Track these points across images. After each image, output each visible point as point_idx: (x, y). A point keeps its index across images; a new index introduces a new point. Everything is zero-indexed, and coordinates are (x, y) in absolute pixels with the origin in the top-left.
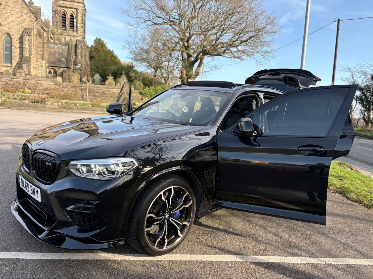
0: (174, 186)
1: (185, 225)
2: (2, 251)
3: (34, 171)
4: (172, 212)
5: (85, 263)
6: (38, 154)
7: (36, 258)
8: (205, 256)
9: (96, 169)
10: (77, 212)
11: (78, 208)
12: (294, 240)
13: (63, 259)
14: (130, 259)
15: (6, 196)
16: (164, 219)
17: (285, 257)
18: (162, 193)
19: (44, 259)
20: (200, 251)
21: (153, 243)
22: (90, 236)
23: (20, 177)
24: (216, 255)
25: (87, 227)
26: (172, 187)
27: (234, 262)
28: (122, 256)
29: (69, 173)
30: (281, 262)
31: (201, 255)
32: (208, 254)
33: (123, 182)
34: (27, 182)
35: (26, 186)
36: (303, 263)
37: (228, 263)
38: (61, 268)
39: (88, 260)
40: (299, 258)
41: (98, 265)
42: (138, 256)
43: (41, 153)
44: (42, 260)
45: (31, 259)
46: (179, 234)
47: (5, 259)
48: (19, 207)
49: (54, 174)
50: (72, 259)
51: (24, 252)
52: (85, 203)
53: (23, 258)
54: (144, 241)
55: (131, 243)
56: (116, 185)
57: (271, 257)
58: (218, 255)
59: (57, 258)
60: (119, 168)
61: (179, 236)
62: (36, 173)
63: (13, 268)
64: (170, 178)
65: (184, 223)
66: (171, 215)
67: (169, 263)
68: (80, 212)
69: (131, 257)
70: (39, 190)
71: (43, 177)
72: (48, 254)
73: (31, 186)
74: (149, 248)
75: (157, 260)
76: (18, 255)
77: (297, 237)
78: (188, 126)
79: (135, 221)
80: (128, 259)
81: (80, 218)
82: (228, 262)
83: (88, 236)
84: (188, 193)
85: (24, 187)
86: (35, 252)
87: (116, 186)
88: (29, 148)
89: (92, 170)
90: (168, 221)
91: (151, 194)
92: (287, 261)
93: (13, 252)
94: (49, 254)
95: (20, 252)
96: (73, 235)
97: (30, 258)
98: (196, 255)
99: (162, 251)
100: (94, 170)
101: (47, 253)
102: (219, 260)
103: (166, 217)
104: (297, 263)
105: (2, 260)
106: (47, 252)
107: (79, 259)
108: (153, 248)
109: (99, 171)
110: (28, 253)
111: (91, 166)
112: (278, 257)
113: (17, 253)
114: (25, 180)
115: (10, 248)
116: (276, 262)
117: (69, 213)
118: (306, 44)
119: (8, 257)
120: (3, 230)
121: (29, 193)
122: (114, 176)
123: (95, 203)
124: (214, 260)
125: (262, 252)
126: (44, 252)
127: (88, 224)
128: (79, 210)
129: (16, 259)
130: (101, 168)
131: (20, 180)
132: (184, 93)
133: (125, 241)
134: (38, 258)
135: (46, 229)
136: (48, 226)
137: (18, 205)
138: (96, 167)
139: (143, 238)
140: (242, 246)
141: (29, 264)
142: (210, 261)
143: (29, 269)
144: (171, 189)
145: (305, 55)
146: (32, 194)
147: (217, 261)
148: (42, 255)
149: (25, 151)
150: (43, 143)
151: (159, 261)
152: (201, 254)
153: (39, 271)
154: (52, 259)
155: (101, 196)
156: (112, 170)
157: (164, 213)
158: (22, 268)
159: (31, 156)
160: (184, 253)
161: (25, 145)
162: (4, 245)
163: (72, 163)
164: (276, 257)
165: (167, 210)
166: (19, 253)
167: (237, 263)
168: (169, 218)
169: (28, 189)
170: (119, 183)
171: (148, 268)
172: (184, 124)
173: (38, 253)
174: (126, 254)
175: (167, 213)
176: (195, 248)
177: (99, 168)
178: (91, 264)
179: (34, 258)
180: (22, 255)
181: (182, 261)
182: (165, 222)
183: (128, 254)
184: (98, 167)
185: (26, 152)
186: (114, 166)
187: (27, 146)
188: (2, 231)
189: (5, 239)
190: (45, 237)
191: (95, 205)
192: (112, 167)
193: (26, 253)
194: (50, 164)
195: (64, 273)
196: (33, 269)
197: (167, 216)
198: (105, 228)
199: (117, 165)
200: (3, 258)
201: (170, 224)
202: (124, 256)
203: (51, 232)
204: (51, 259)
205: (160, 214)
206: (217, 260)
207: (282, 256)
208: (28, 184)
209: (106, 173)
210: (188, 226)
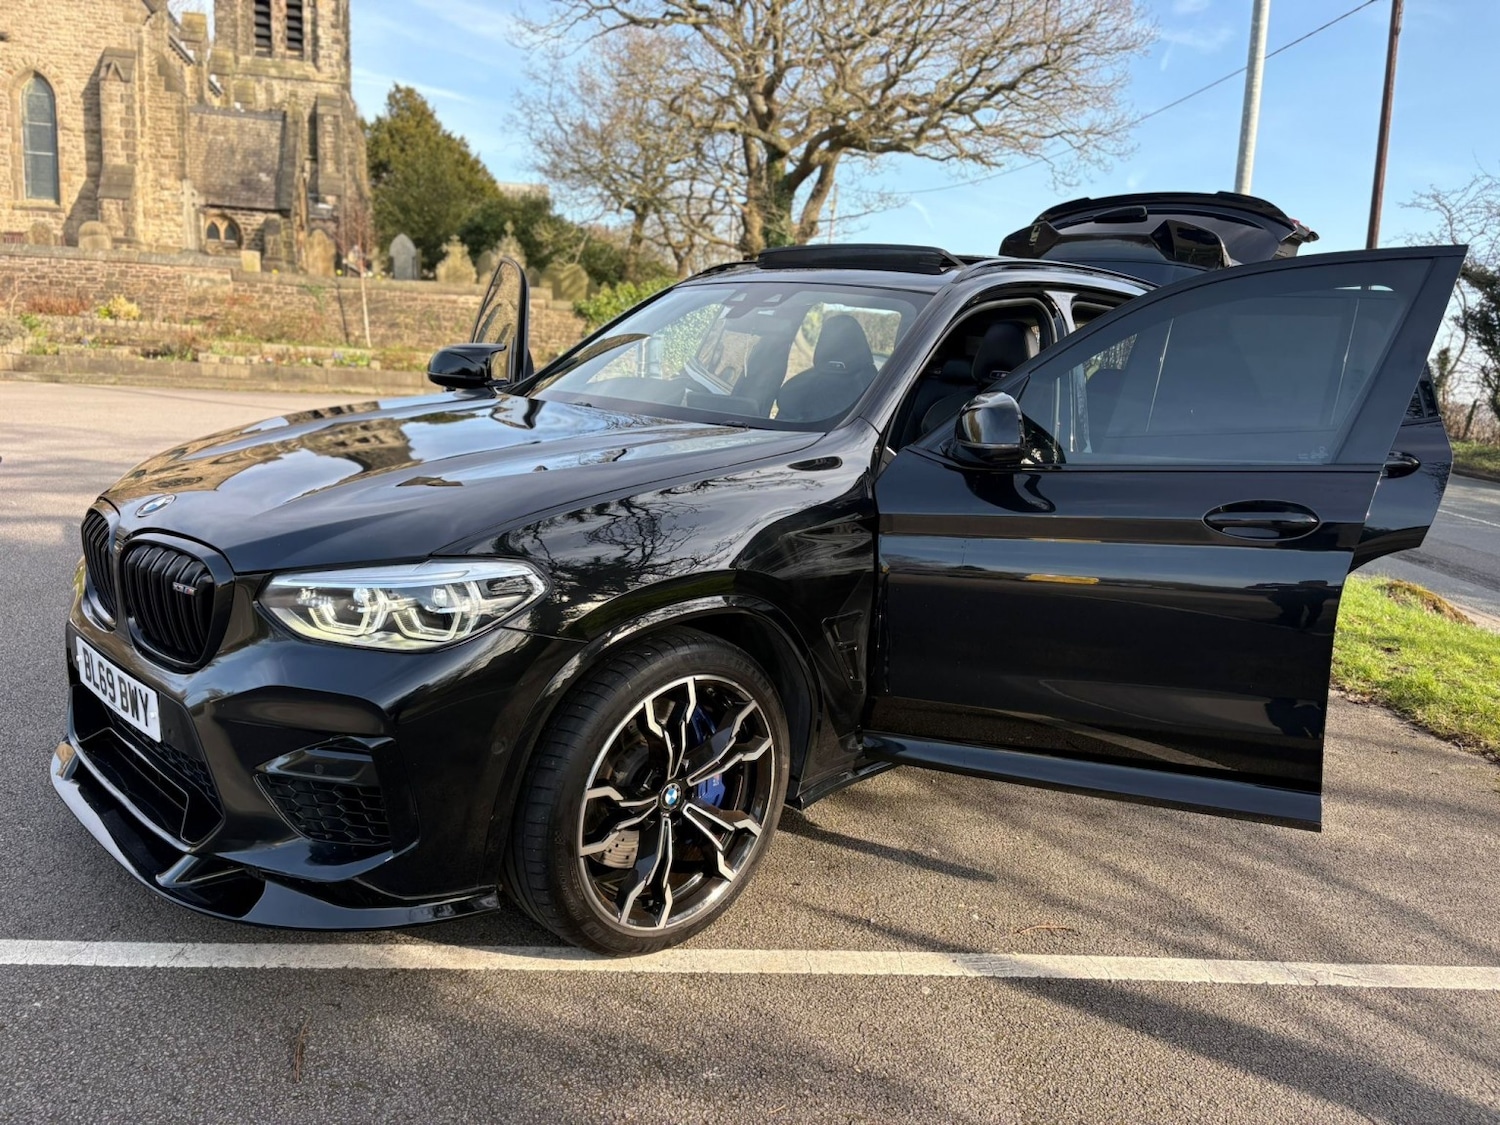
0: (698, 678)
1: (746, 830)
2: (16, 938)
3: (132, 620)
4: (692, 780)
5: (343, 982)
6: (145, 550)
7: (150, 965)
8: (824, 955)
9: (375, 608)
10: (306, 782)
11: (308, 766)
12: (1189, 894)
13: (258, 965)
14: (523, 967)
15: (35, 725)
16: (658, 810)
17: (1150, 959)
18: (648, 702)
19: (182, 968)
20: (805, 936)
21: (613, 905)
22: (360, 876)
23: (80, 644)
24: (872, 953)
25: (348, 839)
26: (689, 680)
27: (941, 977)
28: (493, 954)
29: (266, 626)
30: (1134, 979)
31: (810, 952)
32: (837, 947)
33: (491, 656)
34: (107, 664)
35: (102, 678)
36: (1224, 981)
37: (914, 982)
38: (247, 1002)
39: (357, 969)
40: (1208, 961)
41: (396, 990)
42: (558, 956)
43: (154, 545)
44: (173, 970)
45: (131, 968)
46: (723, 868)
47: (26, 966)
48: (81, 764)
49: (206, 628)
50: (294, 965)
51: (103, 940)
52: (335, 746)
53: (99, 964)
54: (576, 896)
55: (526, 905)
56: (463, 671)
57: (1093, 957)
58: (878, 954)
59: (236, 964)
60: (467, 601)
61: (722, 878)
62: (139, 627)
63: (59, 1004)
64: (682, 645)
65: (740, 825)
66: (688, 794)
67: (682, 982)
68: (315, 782)
69: (528, 959)
70: (153, 695)
71: (167, 642)
72: (200, 946)
73: (121, 680)
74: (600, 922)
75: (631, 972)
76: (79, 952)
77: (1201, 878)
79: (540, 815)
80: (517, 968)
81: (319, 806)
82: (920, 978)
83: (349, 876)
84: (753, 705)
85: (96, 685)
86: (148, 941)
87: (460, 675)
88: (107, 525)
89: (360, 610)
90: (676, 815)
91: (603, 708)
92: (1156, 972)
93: (59, 942)
94: (204, 949)
95: (86, 940)
96: (289, 872)
97: (127, 965)
98: (789, 952)
99: (651, 935)
100: (366, 610)
101: (197, 945)
102: (880, 972)
103: (668, 798)
104: (1197, 981)
105: (15, 970)
106: (193, 942)
107: (322, 966)
108: (618, 925)
109: (390, 615)
110: (121, 944)
111: (355, 596)
112: (1121, 958)
113: (77, 943)
114: (97, 657)
115: (48, 925)
116: (1113, 978)
117: (272, 786)
118: (1258, 91)
119: (41, 961)
120: (21, 855)
121: (116, 707)
122: (450, 635)
123: (374, 744)
124: (860, 973)
125: (1058, 941)
126: (182, 941)
127: (350, 829)
128: (313, 772)
129: (70, 966)
130: (395, 605)
131: (80, 658)
132: (741, 298)
133: (502, 896)
134: (159, 965)
135: (186, 849)
136: (192, 836)
137: (77, 757)
138: (373, 598)
139: (572, 885)
140: (976, 917)
141: (123, 986)
142: (846, 977)
143: (122, 1006)
144: (685, 686)
145: (1253, 139)
146: (125, 709)
147: (876, 976)
148: (175, 952)
149: (92, 539)
150: (164, 505)
151: (639, 975)
152: (811, 947)
153: (162, 1015)
154: (215, 965)
155: (399, 717)
156: (439, 611)
157: (658, 786)
158: (93, 1001)
159: (116, 558)
160: (740, 945)
161: (94, 516)
162: (24, 914)
163: (280, 582)
164: (1114, 959)
165: (672, 774)
166: (83, 945)
167: (955, 981)
169: (109, 690)
170: (475, 660)
171: (594, 1001)
172: (740, 423)
173: (160, 945)
174: (509, 948)
175: (670, 786)
176: (788, 925)
177: (388, 602)
178: (368, 986)
179: (141, 966)
180: (95, 950)
181: (732, 976)
182: (664, 820)
183: (519, 949)
184: (382, 598)
185: (97, 544)
186: (448, 594)
187: (100, 518)
188: (19, 859)
189: (30, 892)
190: (180, 880)
191: (374, 752)
192: (440, 597)
193: (112, 944)
194: (192, 590)
195: (262, 1021)
196: (140, 1006)
197: (672, 795)
198: (415, 843)
199: (461, 589)
200: (22, 963)
201: (684, 830)
202: (501, 955)
203: (206, 863)
204: (211, 968)
205: (642, 789)
206: (873, 973)
207: (1140, 955)
208: (109, 671)
209: (417, 622)
210: (758, 834)
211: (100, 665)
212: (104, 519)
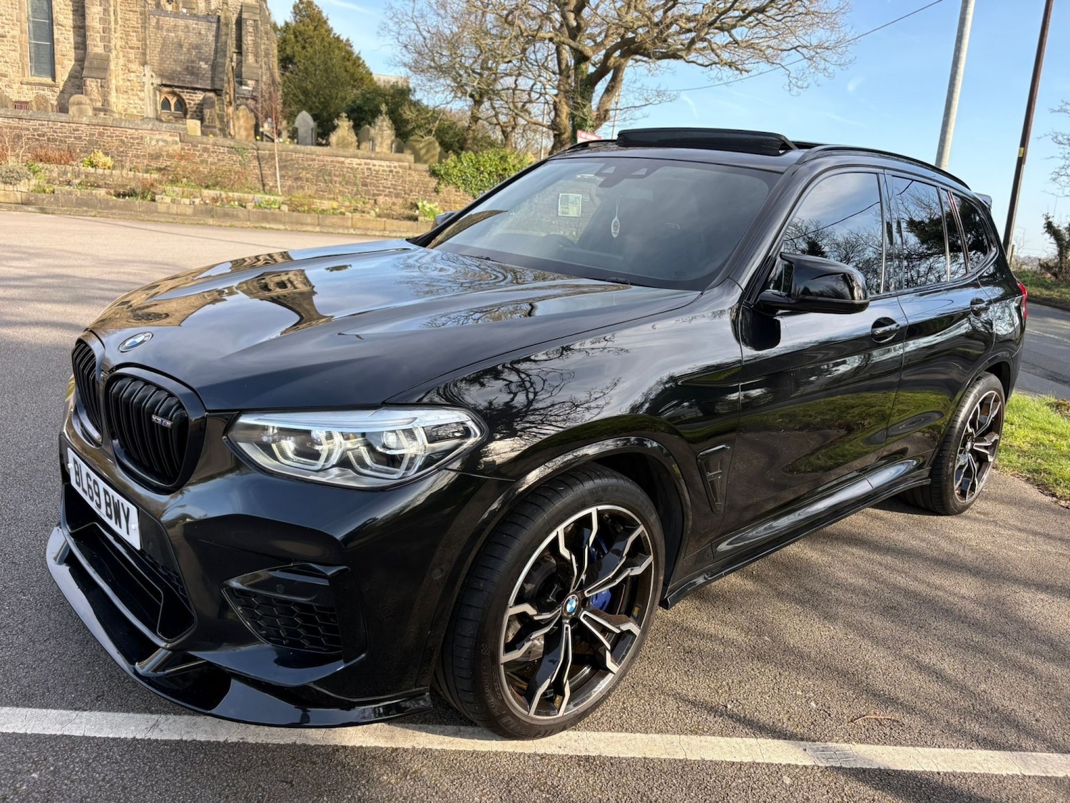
0: (600, 508)
1: (629, 632)
2: (18, 706)
3: (116, 442)
4: (589, 592)
5: (294, 758)
6: (127, 381)
7: (130, 736)
8: (695, 740)
9: (331, 446)
10: (268, 599)
11: (270, 584)
12: (983, 686)
13: (222, 739)
14: (444, 747)
16: (561, 618)
17: (966, 751)
18: (560, 531)
19: (157, 740)
20: (675, 720)
21: (522, 699)
22: (315, 683)
23: (71, 454)
24: (734, 739)
25: (303, 646)
26: (593, 511)
27: (797, 766)
28: (417, 733)
29: (241, 462)
30: (959, 771)
31: (682, 736)
32: (703, 733)
33: (428, 493)
34: (93, 476)
35: (89, 487)
36: (1032, 774)
37: (776, 770)
38: (214, 777)
40: (1014, 753)
41: (339, 768)
42: (472, 736)
43: (135, 379)
44: (149, 742)
45: (114, 739)
46: (610, 664)
47: (26, 734)
48: (71, 552)
49: (181, 456)
50: (251, 740)
51: (91, 710)
52: (294, 568)
53: (87, 734)
54: (496, 697)
55: (448, 696)
56: (405, 508)
57: (920, 749)
58: (739, 740)
59: (202, 737)
60: (415, 443)
61: (608, 671)
62: (122, 447)
63: (53, 776)
64: (587, 480)
65: (625, 627)
66: (583, 603)
67: (580, 765)
68: (275, 599)
69: (447, 739)
70: (133, 511)
71: (146, 463)
72: (172, 717)
73: (106, 492)
74: (514, 716)
75: (535, 754)
76: (70, 721)
77: (989, 671)
78: (634, 287)
79: (469, 629)
80: (439, 748)
81: (278, 617)
82: (779, 766)
83: (305, 682)
84: (641, 529)
85: (84, 490)
86: (128, 711)
87: (401, 511)
88: (93, 356)
89: (317, 448)
90: (575, 620)
91: (524, 536)
92: (976, 765)
93: (54, 711)
94: (175, 721)
95: (76, 709)
96: (252, 674)
97: (111, 736)
98: (664, 736)
99: (552, 722)
100: (323, 449)
101: (169, 716)
102: (745, 761)
103: (569, 608)
104: (1010, 773)
105: (16, 739)
106: (166, 713)
107: (275, 741)
108: (527, 716)
109: (344, 453)
110: (105, 713)
111: (314, 435)
112: (942, 750)
113: (68, 712)
114: (85, 469)
115: (44, 693)
116: (941, 770)
117: (237, 597)
119: (38, 730)
120: (22, 623)
121: (102, 513)
122: (397, 475)
123: (331, 571)
124: (728, 760)
125: (887, 731)
126: (157, 712)
128: (275, 591)
129: (63, 736)
130: (349, 444)
131: (71, 465)
132: (611, 170)
133: (435, 694)
134: (138, 737)
135: (163, 644)
136: (168, 633)
137: (68, 545)
138: (330, 436)
139: (493, 688)
140: (813, 704)
141: (108, 757)
142: (716, 763)
143: (107, 778)
144: (590, 515)
146: (110, 517)
147: (741, 764)
148: (151, 723)
149: (81, 367)
150: (142, 342)
151: (542, 757)
152: (682, 732)
153: (142, 789)
154: (184, 738)
155: (351, 545)
156: (388, 452)
157: (562, 596)
158: (82, 773)
159: (102, 387)
160: (622, 728)
161: (83, 345)
162: (24, 682)
163: (244, 420)
164: (937, 750)
165: (574, 588)
166: (73, 714)
167: (809, 771)
168: (578, 610)
169: (95, 498)
170: (415, 498)
171: (508, 784)
172: (623, 280)
173: (138, 716)
174: (431, 727)
175: (570, 597)
176: (659, 710)
177: (343, 441)
178: (315, 763)
179: (123, 737)
180: (84, 720)
181: (620, 760)
182: (566, 626)
183: (438, 728)
184: (338, 438)
185: (86, 372)
186: (398, 439)
187: (87, 349)
188: (20, 626)
189: (29, 660)
190: (155, 671)
191: (330, 579)
192: (391, 440)
193: (98, 714)
194: (169, 424)
195: (227, 797)
196: (122, 779)
197: (571, 605)
198: (363, 655)
199: (410, 433)
200: (22, 731)
201: (579, 630)
202: (424, 734)
203: (178, 655)
204: (181, 740)
205: (548, 601)
206: (739, 760)
207: (958, 747)
208: (95, 482)
209: (368, 460)
210: (637, 635)
211: (88, 475)
212: (90, 350)
